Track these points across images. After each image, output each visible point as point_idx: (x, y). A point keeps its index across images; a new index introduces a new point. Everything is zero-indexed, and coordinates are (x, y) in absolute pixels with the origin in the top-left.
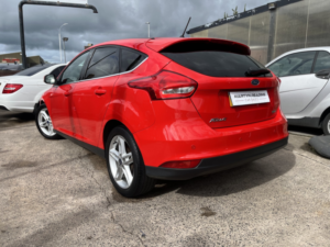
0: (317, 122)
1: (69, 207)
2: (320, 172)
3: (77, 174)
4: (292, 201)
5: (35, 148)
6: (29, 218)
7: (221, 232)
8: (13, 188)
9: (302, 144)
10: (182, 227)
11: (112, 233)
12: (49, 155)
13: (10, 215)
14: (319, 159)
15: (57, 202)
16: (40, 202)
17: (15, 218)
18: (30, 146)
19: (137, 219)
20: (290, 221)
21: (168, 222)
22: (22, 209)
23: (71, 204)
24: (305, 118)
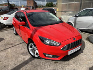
0: (92, 31)
1: (21, 59)
2: (89, 48)
3: (23, 47)
4: (80, 59)
5: (13, 38)
6: (11, 62)
7: (59, 68)
8: (7, 52)
9: (86, 38)
10: (49, 67)
11: (31, 68)
12: (16, 41)
13: (6, 61)
14: (90, 43)
15: (18, 57)
16: (13, 57)
17: (7, 62)
18: (11, 37)
19: (38, 63)
20: (78, 65)
21: (45, 65)
22: (9, 59)
23: (21, 58)
24: (88, 29)
